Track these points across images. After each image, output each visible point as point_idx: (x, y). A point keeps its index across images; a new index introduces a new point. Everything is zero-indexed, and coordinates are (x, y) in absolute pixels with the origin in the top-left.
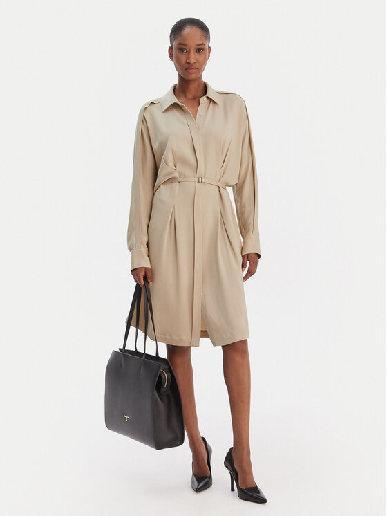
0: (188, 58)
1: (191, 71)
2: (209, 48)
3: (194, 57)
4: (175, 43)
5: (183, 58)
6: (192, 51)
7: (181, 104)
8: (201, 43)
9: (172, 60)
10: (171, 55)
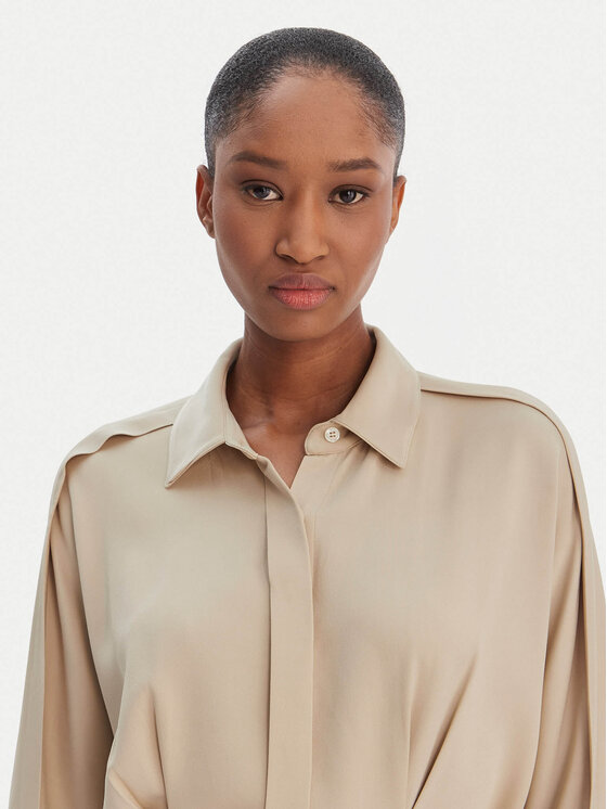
0: (285, 233)
1: (297, 299)
2: (399, 182)
3: (313, 230)
4: (225, 151)
5: (260, 228)
6: (309, 199)
7: (252, 454)
8: (356, 154)
9: (211, 231)
10: (204, 209)
